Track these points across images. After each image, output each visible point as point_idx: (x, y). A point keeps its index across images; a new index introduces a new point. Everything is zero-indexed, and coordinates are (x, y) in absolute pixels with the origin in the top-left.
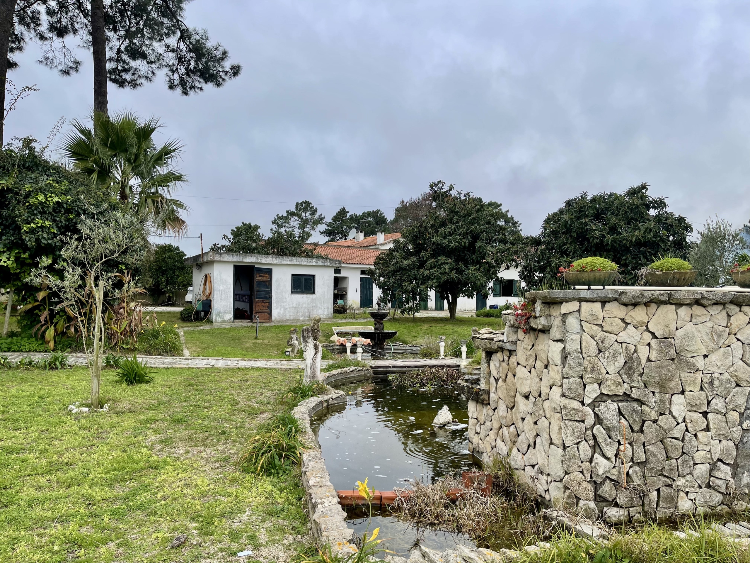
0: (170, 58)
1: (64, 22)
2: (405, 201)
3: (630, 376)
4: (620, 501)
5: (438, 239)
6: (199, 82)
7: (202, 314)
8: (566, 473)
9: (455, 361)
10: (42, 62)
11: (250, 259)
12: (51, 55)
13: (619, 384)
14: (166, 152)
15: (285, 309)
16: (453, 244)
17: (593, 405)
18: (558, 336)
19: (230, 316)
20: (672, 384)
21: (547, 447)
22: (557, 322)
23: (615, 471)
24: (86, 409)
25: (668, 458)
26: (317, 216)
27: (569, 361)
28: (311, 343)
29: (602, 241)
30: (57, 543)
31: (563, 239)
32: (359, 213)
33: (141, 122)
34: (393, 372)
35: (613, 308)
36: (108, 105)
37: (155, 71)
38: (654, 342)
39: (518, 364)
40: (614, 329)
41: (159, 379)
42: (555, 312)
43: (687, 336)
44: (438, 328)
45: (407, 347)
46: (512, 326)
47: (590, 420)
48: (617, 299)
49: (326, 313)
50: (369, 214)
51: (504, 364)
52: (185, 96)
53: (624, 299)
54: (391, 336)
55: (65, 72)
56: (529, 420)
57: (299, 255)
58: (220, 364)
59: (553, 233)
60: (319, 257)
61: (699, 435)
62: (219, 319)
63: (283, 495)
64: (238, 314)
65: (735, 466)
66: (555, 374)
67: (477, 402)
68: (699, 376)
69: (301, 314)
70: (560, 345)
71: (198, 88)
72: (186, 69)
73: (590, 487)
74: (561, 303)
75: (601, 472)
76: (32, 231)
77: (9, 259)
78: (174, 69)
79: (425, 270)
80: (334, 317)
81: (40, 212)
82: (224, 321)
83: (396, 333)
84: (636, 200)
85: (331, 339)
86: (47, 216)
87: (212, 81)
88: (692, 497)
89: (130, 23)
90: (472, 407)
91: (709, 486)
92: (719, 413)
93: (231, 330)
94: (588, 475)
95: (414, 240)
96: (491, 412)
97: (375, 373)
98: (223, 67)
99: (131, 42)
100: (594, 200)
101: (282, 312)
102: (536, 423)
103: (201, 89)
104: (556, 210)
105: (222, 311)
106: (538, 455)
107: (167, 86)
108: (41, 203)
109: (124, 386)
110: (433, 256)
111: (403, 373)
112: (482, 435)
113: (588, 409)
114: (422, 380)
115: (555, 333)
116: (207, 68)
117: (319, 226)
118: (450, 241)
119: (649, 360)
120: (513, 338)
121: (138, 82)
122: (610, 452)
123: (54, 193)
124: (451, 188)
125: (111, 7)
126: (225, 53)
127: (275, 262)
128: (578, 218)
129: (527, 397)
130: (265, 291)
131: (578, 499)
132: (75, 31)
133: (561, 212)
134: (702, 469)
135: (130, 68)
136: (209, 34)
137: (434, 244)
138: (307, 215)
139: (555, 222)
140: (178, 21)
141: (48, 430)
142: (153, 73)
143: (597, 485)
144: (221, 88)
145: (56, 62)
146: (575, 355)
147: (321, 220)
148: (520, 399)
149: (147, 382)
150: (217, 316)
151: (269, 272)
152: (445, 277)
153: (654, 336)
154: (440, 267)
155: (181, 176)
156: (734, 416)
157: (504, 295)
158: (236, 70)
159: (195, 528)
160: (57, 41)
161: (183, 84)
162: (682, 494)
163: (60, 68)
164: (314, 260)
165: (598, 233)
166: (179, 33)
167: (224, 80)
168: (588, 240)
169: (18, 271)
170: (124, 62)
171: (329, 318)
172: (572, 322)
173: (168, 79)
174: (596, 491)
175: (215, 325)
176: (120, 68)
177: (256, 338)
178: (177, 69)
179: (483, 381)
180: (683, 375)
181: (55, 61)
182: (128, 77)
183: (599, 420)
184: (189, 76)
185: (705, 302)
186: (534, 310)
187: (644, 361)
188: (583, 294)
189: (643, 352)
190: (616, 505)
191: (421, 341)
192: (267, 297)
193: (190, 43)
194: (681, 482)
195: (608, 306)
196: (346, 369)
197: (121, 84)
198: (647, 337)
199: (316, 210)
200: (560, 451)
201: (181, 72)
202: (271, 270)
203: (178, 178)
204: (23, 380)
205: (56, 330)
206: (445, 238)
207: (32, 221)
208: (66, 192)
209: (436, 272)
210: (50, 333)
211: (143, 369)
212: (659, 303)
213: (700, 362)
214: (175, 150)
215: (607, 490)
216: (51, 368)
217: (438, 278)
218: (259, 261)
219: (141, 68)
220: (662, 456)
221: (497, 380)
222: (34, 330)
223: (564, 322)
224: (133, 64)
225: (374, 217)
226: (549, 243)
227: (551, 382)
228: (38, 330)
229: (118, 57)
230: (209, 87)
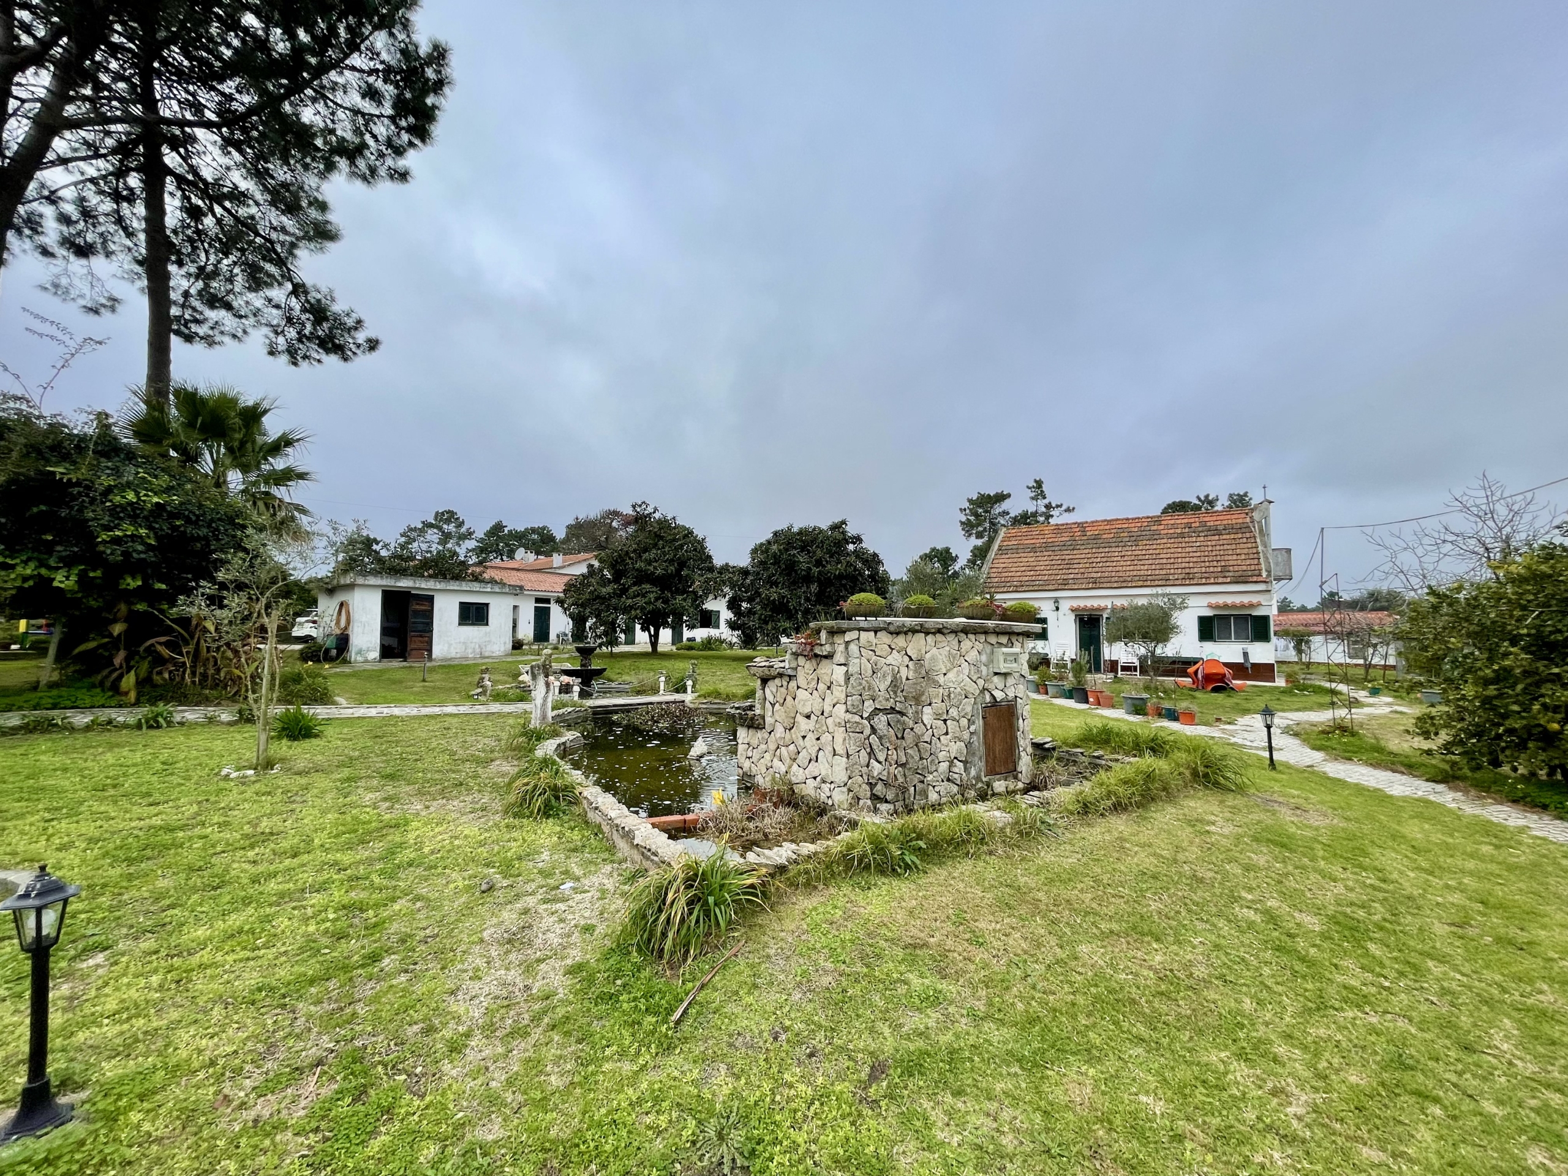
0: (275, 316)
1: (90, 237)
2: (580, 518)
3: (895, 693)
4: (889, 798)
5: (643, 565)
6: (315, 352)
7: (334, 652)
8: (850, 778)
9: (678, 697)
10: (46, 289)
11: (405, 583)
12: (64, 281)
13: (887, 700)
14: (284, 443)
15: (450, 645)
16: (659, 572)
17: (868, 719)
18: (843, 661)
19: (375, 654)
20: (923, 698)
21: (830, 759)
22: (841, 648)
23: (885, 773)
24: (251, 772)
25: (921, 759)
26: (463, 530)
27: (852, 680)
28: (541, 680)
29: (809, 573)
30: (330, 910)
31: (772, 570)
32: (521, 528)
33: (248, 400)
34: (616, 712)
35: (884, 638)
36: (172, 367)
37: (249, 330)
38: (911, 664)
39: (798, 687)
40: (884, 654)
41: (330, 731)
42: (839, 640)
43: (933, 658)
44: (643, 663)
45: (613, 685)
46: (793, 654)
47: (868, 731)
48: (886, 629)
49: (502, 649)
50: (534, 530)
51: (783, 690)
52: (293, 367)
53: (892, 628)
54: (599, 673)
55: (91, 309)
56: (811, 737)
57: (464, 579)
58: (397, 711)
59: (761, 563)
60: (493, 581)
61: (942, 738)
62: (360, 659)
63: (576, 832)
64: (387, 652)
65: (965, 762)
66: (839, 693)
67: (749, 727)
68: (941, 690)
69: (470, 651)
70: (844, 669)
71: (315, 359)
72: (298, 333)
73: (868, 788)
74: (844, 632)
75: (875, 774)
76: (116, 541)
77: (67, 578)
78: (279, 330)
79: (627, 598)
80: (512, 655)
81: (129, 516)
82: (366, 661)
83: (605, 670)
84: (837, 534)
85: (521, 678)
86: (139, 521)
87: (336, 353)
88: (937, 789)
89: (208, 259)
90: (742, 733)
91: (949, 780)
92: (954, 719)
93: (382, 672)
94: (865, 777)
95: (613, 566)
96: (766, 735)
97: (595, 713)
98: (354, 338)
99: (207, 285)
100: (801, 532)
101: (446, 648)
102: (818, 739)
103: (319, 361)
104: (763, 540)
105: (364, 648)
106: (821, 767)
107: (265, 351)
108: (131, 504)
109: (284, 741)
110: (634, 584)
111: (628, 711)
112: (754, 759)
113: (865, 722)
114: (653, 717)
115: (839, 657)
116: (331, 337)
117: (467, 541)
118: (655, 568)
119: (907, 679)
120: (794, 665)
121: (217, 339)
122: (881, 757)
123: (151, 491)
124: (656, 510)
125: (175, 232)
126: (359, 322)
127: (438, 587)
128: (787, 550)
129: (808, 717)
130: (423, 623)
131: (859, 799)
132: (108, 254)
133: (769, 542)
134: (944, 766)
135: (206, 319)
136: (336, 295)
137: (637, 570)
138: (451, 528)
139: (762, 552)
140: (289, 270)
141: (207, 800)
142: (245, 332)
143: (872, 786)
144: (349, 364)
145: (73, 293)
146: (856, 676)
147: (469, 535)
148: (799, 718)
149: (316, 736)
150: (357, 654)
151: (430, 599)
152: (650, 608)
153: (911, 659)
154: (644, 596)
155: (307, 474)
156: (964, 722)
157: (702, 626)
158: (373, 345)
159: (495, 873)
160: (77, 265)
161: (292, 352)
162: (931, 788)
163: (83, 302)
164: (489, 585)
165: (804, 566)
166: (289, 286)
167: (354, 353)
168: (796, 571)
169: (80, 595)
170: (194, 309)
171: (507, 655)
172: (853, 647)
173: (267, 341)
174: (872, 790)
175: (359, 667)
176: (187, 317)
177: (424, 681)
178: (283, 332)
179: (758, 706)
180: (931, 690)
181: (72, 291)
182: (202, 330)
183: (874, 730)
184: (302, 343)
185: (946, 631)
186: (819, 639)
187: (904, 680)
188: (863, 625)
189: (904, 673)
190: (886, 801)
191: (626, 678)
192: (427, 629)
193: (307, 301)
194: (930, 777)
195: (879, 634)
196: (563, 710)
197: (189, 338)
198: (906, 659)
199: (463, 522)
200: (845, 759)
201: (288, 336)
202: (433, 597)
203: (302, 476)
204: (111, 747)
205: (137, 675)
206: (650, 564)
207: (117, 527)
208: (168, 490)
209: (640, 601)
210: (129, 681)
211: (311, 720)
212: (914, 631)
213: (941, 679)
214: (298, 440)
215: (879, 789)
216: (150, 727)
217: (642, 609)
218: (417, 586)
219: (226, 322)
220: (917, 758)
221: (773, 705)
222: (99, 677)
223: (847, 648)
224: (213, 315)
225: (539, 534)
226: (758, 573)
227: (835, 701)
228: (107, 677)
229: (185, 302)
230: (332, 360)
